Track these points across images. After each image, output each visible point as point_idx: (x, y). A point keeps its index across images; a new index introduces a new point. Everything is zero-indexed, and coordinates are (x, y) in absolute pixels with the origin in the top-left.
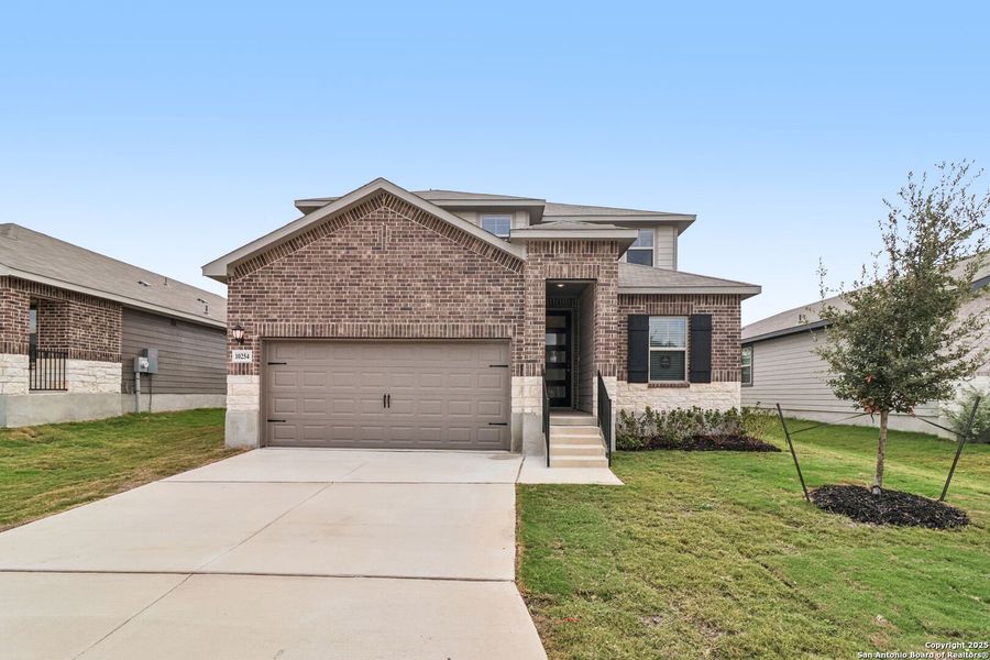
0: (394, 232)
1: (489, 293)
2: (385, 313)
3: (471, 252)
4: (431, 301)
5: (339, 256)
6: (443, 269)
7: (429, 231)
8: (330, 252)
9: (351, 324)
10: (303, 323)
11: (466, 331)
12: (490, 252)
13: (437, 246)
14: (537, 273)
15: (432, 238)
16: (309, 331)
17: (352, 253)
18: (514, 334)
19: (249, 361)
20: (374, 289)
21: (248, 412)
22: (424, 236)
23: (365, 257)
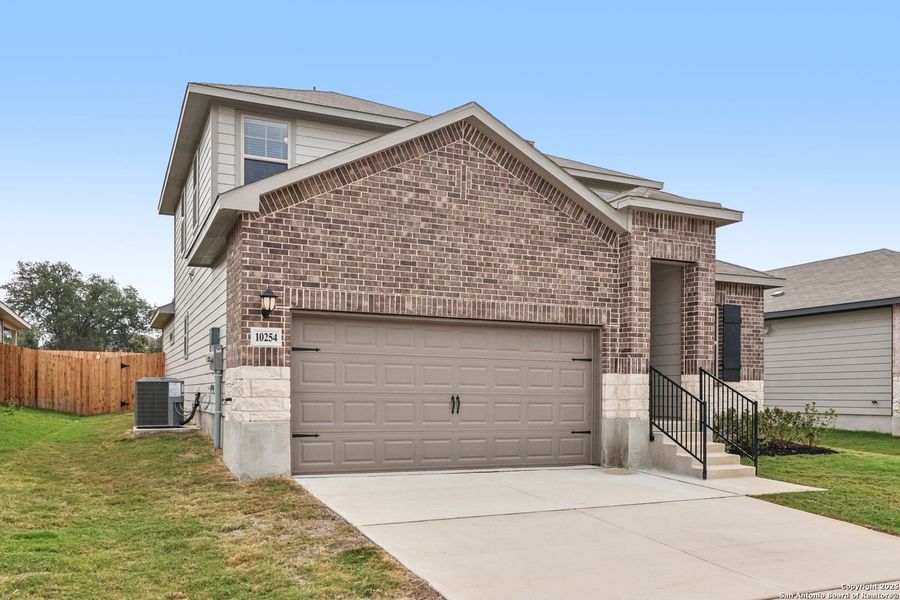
0: (476, 176)
1: (582, 268)
2: (465, 284)
3: (563, 215)
4: (519, 273)
5: (406, 200)
6: (533, 232)
7: (517, 181)
8: (394, 193)
9: (422, 296)
10: (358, 291)
11: (558, 316)
12: (584, 217)
13: (525, 202)
14: (644, 249)
15: (519, 190)
16: (366, 304)
17: (423, 197)
18: (608, 320)
19: (278, 344)
20: (451, 250)
21: (276, 424)
22: (511, 187)
23: (439, 205)
